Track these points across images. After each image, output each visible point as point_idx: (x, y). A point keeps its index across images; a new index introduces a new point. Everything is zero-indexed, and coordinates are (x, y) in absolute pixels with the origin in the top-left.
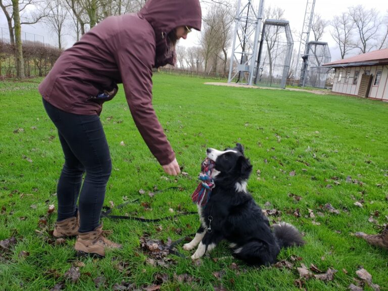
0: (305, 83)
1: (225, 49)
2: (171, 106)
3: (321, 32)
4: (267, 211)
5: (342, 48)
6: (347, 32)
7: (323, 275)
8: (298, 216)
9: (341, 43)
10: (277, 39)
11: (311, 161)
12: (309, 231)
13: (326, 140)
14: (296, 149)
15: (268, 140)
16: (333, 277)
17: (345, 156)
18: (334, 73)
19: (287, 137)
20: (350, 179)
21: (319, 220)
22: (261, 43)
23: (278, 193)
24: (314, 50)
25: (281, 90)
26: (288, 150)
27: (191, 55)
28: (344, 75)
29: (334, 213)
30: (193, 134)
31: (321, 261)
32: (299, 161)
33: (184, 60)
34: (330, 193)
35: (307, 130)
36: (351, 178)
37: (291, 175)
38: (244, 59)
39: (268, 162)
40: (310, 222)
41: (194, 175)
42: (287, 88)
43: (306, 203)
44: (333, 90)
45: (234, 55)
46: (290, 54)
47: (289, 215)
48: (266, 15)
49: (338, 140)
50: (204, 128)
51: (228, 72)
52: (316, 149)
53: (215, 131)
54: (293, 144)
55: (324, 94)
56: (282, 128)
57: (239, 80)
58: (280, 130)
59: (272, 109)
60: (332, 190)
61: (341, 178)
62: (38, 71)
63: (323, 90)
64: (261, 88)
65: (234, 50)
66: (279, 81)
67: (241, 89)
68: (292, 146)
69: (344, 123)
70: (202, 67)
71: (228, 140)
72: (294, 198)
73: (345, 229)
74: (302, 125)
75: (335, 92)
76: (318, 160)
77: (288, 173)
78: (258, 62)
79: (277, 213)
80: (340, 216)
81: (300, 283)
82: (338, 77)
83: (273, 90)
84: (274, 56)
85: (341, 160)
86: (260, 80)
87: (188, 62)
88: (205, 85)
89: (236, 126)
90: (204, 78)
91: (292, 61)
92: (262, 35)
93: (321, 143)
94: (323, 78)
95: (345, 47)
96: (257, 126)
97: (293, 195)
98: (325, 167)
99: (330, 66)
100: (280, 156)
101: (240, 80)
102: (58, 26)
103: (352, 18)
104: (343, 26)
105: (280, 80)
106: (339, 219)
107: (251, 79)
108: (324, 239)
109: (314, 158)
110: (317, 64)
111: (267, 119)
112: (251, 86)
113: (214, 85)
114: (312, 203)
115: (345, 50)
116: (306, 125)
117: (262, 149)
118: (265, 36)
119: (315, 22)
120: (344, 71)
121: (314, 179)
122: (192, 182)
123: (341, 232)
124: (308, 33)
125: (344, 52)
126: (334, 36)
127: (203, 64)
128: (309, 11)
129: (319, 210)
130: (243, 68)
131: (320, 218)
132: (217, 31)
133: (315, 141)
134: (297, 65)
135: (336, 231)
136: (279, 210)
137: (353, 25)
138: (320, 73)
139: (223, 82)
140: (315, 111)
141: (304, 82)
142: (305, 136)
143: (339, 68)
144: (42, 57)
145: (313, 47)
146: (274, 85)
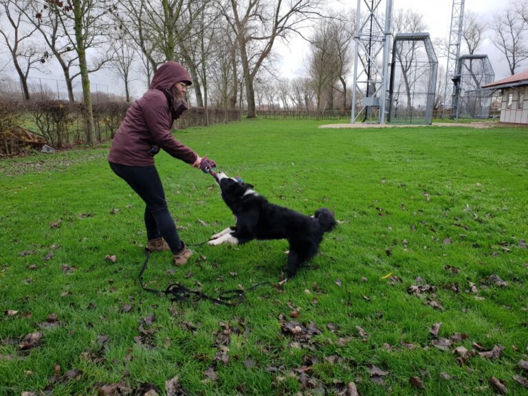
0: (460, 113)
1: (342, 77)
2: (281, 163)
3: (477, 40)
4: (419, 287)
5: (511, 59)
6: (515, 35)
7: (489, 353)
8: (457, 292)
9: (508, 52)
10: (414, 56)
11: (472, 223)
12: (471, 307)
13: (491, 195)
14: (451, 209)
15: (414, 200)
16: (500, 354)
17: (517, 214)
18: (500, 96)
19: (438, 194)
20: (524, 244)
21: (483, 294)
22: (393, 65)
23: (431, 266)
24: (468, 66)
25: (426, 127)
26: (440, 211)
27: (297, 90)
28: (516, 98)
29: (502, 286)
30: (316, 200)
31: (486, 339)
32: (456, 225)
33: (287, 97)
34: (497, 262)
35: (465, 182)
36: (524, 242)
37: (446, 243)
38: (371, 90)
39: (416, 228)
40: (472, 297)
41: (326, 251)
42: (434, 124)
43: (466, 276)
44: (502, 120)
45: (357, 86)
46: (435, 75)
47: (445, 290)
48: (396, 25)
49: (509, 194)
50: (328, 190)
51: (351, 108)
52: (478, 208)
53: (344, 193)
54: (447, 203)
55: (487, 127)
56: (431, 183)
57: (366, 118)
58: (428, 185)
59: (415, 156)
60: (498, 258)
61: (512, 242)
62: (110, 133)
63: (487, 121)
64: (397, 126)
65: (356, 78)
66: (423, 114)
67: (369, 130)
68: (445, 205)
69: (517, 167)
70: (312, 103)
71: (361, 204)
72: (450, 270)
73: (516, 304)
74: (457, 176)
75: (505, 123)
76: (480, 221)
77: (441, 241)
78: (391, 91)
79: (431, 289)
80: (509, 289)
81: (462, 361)
82: (508, 101)
83: (414, 128)
84: (412, 80)
85: (512, 220)
86: (396, 116)
87: (293, 100)
88: (321, 129)
89: (370, 184)
90: (317, 120)
91: (438, 84)
92: (394, 54)
93: (484, 198)
94: (486, 104)
95: (514, 57)
96: (397, 182)
97: (449, 267)
98: (490, 230)
99: (493, 87)
100: (431, 220)
101: (368, 118)
102: (124, 71)
103: (521, 17)
104: (508, 28)
105: (424, 112)
106: (509, 293)
107: (383, 115)
108: (489, 315)
109: (475, 220)
110: (475, 84)
111: (410, 171)
112: (383, 125)
113: (332, 129)
114: (474, 275)
115: (514, 61)
116: (463, 176)
117: (406, 213)
118: (397, 55)
119: (467, 27)
120: (515, 91)
121: (476, 246)
122: (325, 259)
123: (511, 307)
124: (457, 45)
125: (514, 64)
126: (496, 43)
127: (315, 101)
128: (457, 15)
129: (483, 284)
130: (370, 102)
131: (484, 292)
132: (330, 55)
133: (476, 196)
134: (445, 90)
135: (504, 306)
136: (433, 285)
137: (523, 25)
138: (480, 97)
139: (345, 123)
140: (475, 154)
141: (457, 113)
142: (462, 191)
143: (508, 88)
144: (113, 114)
145: (467, 62)
146: (416, 121)
